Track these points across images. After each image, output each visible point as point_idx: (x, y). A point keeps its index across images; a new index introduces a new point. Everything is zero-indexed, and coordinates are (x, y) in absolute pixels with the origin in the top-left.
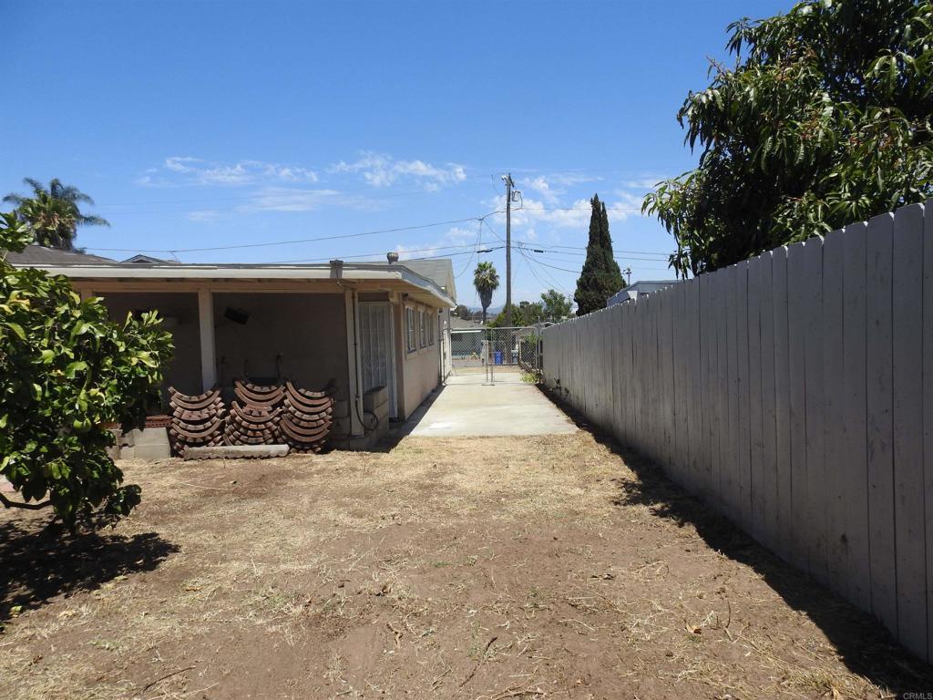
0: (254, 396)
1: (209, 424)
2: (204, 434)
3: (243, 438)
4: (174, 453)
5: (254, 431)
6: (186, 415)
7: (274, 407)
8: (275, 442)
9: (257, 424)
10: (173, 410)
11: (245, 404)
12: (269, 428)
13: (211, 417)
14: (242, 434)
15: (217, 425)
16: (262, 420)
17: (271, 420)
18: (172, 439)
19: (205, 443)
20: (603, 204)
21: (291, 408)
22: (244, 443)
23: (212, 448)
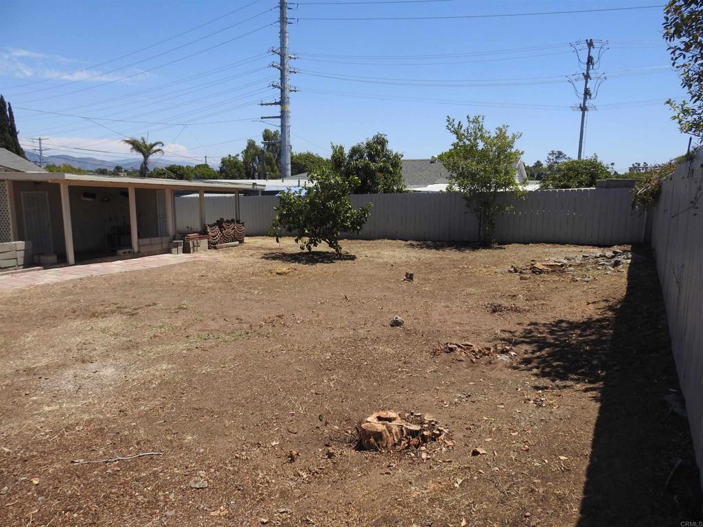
0: (227, 226)
1: (217, 236)
2: (217, 240)
3: (225, 241)
4: (209, 248)
5: (228, 238)
6: (212, 234)
7: (232, 230)
8: (233, 241)
9: (229, 235)
10: (208, 233)
11: (225, 229)
12: (232, 237)
13: (217, 234)
14: (225, 239)
15: (220, 237)
17: (232, 234)
18: (209, 243)
19: (217, 243)
20: (9, 104)
21: (237, 230)
23: (219, 245)
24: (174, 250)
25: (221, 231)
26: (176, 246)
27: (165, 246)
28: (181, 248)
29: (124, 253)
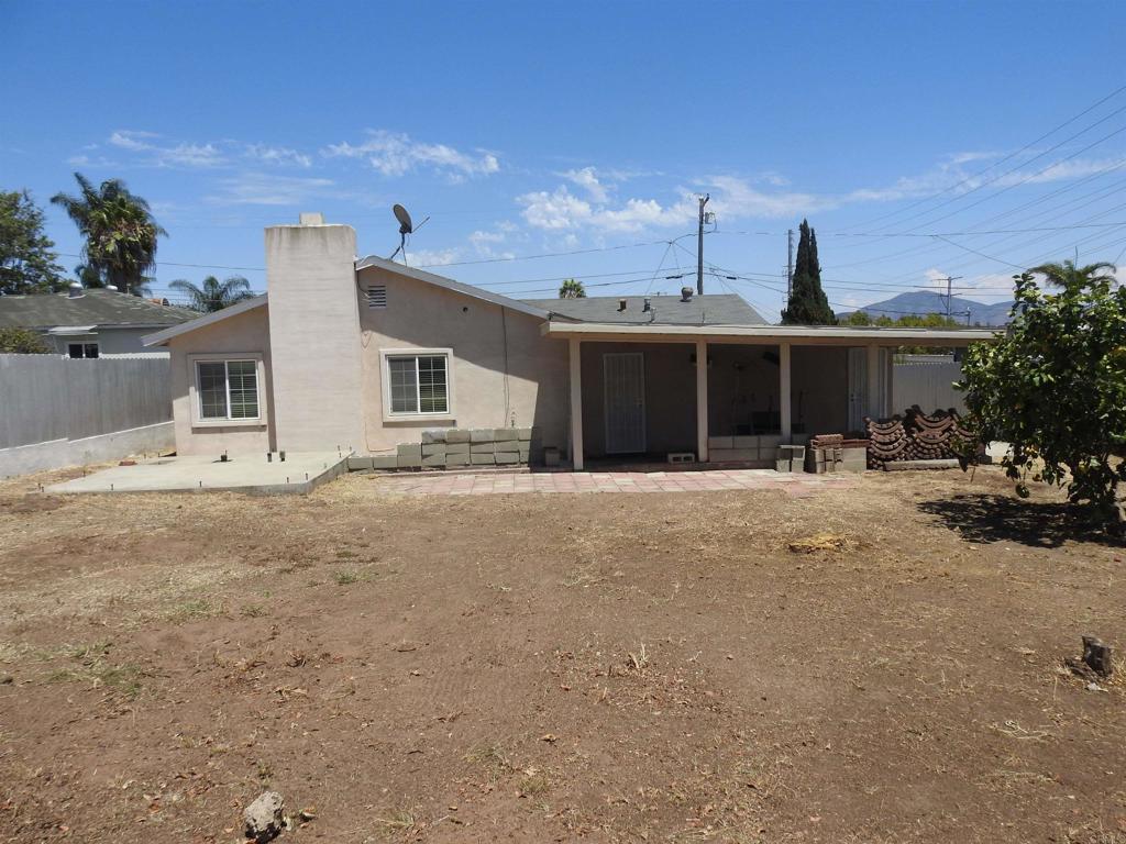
0: (929, 424)
1: (896, 444)
2: (894, 452)
3: (919, 455)
4: (869, 467)
5: (928, 449)
6: (880, 439)
7: (944, 432)
8: (944, 458)
9: (932, 444)
10: (870, 434)
11: (923, 430)
12: (941, 448)
13: (897, 440)
14: (919, 452)
15: (903, 445)
16: (936, 441)
17: (943, 442)
18: (869, 456)
19: (894, 458)
20: (813, 230)
21: (957, 433)
22: (920, 458)
23: (898, 462)
24: (782, 463)
25: (909, 433)
26: (789, 455)
27: (765, 454)
28: (799, 461)
29: (675, 459)
